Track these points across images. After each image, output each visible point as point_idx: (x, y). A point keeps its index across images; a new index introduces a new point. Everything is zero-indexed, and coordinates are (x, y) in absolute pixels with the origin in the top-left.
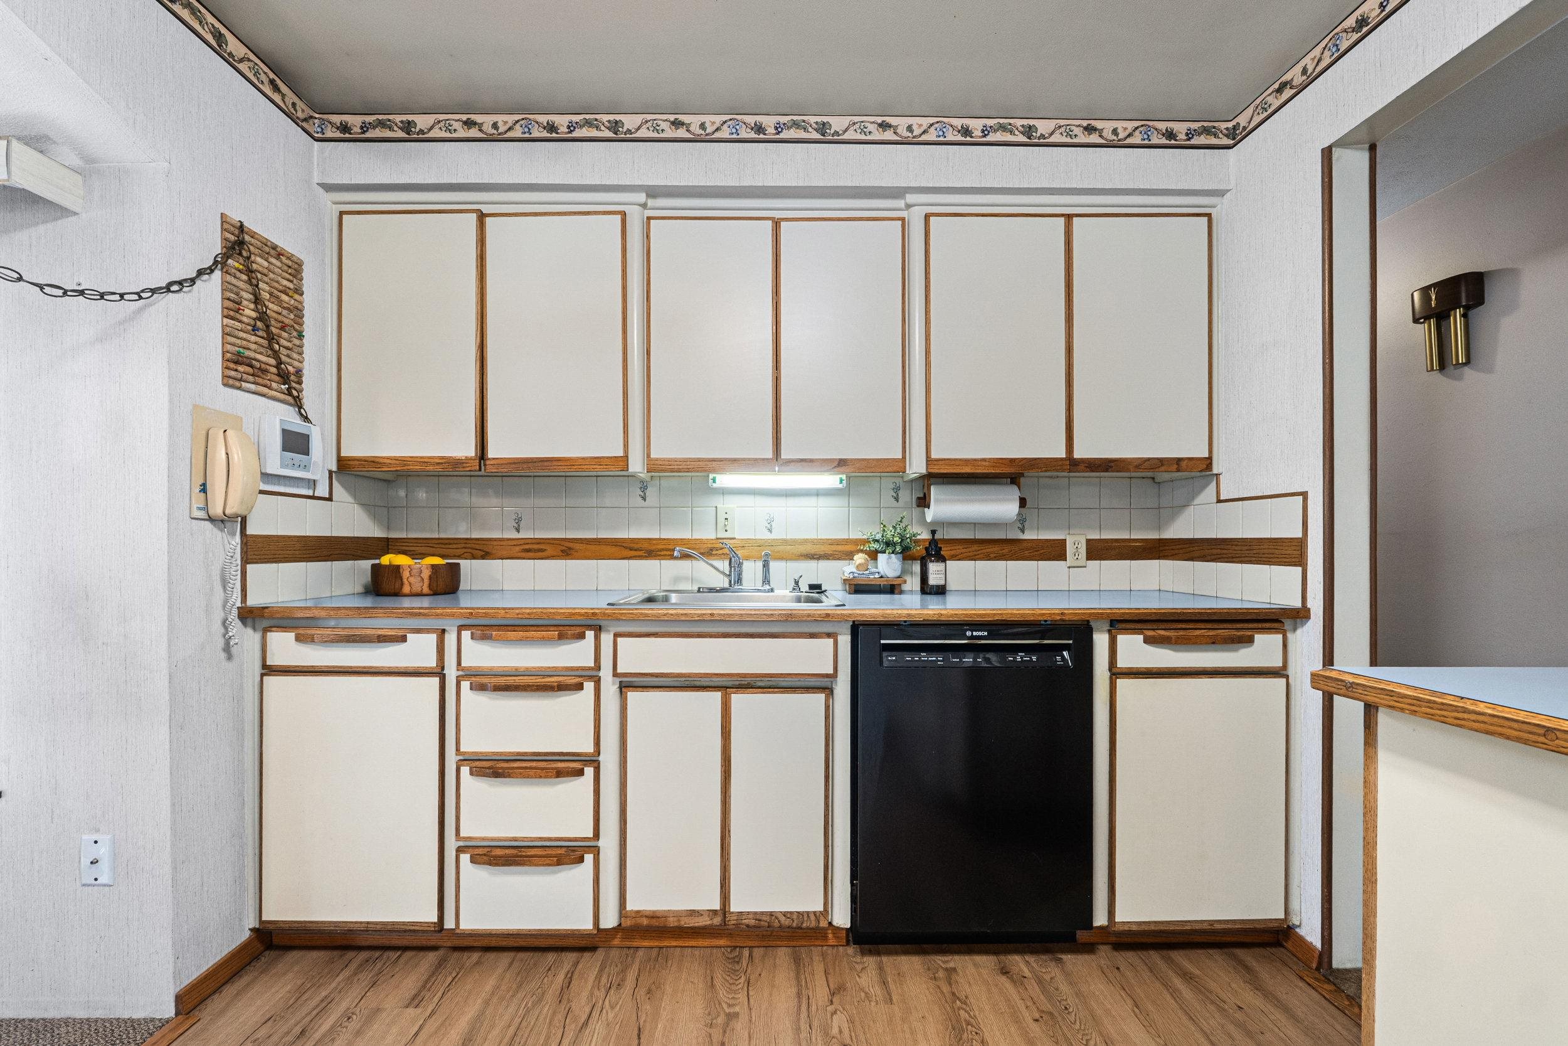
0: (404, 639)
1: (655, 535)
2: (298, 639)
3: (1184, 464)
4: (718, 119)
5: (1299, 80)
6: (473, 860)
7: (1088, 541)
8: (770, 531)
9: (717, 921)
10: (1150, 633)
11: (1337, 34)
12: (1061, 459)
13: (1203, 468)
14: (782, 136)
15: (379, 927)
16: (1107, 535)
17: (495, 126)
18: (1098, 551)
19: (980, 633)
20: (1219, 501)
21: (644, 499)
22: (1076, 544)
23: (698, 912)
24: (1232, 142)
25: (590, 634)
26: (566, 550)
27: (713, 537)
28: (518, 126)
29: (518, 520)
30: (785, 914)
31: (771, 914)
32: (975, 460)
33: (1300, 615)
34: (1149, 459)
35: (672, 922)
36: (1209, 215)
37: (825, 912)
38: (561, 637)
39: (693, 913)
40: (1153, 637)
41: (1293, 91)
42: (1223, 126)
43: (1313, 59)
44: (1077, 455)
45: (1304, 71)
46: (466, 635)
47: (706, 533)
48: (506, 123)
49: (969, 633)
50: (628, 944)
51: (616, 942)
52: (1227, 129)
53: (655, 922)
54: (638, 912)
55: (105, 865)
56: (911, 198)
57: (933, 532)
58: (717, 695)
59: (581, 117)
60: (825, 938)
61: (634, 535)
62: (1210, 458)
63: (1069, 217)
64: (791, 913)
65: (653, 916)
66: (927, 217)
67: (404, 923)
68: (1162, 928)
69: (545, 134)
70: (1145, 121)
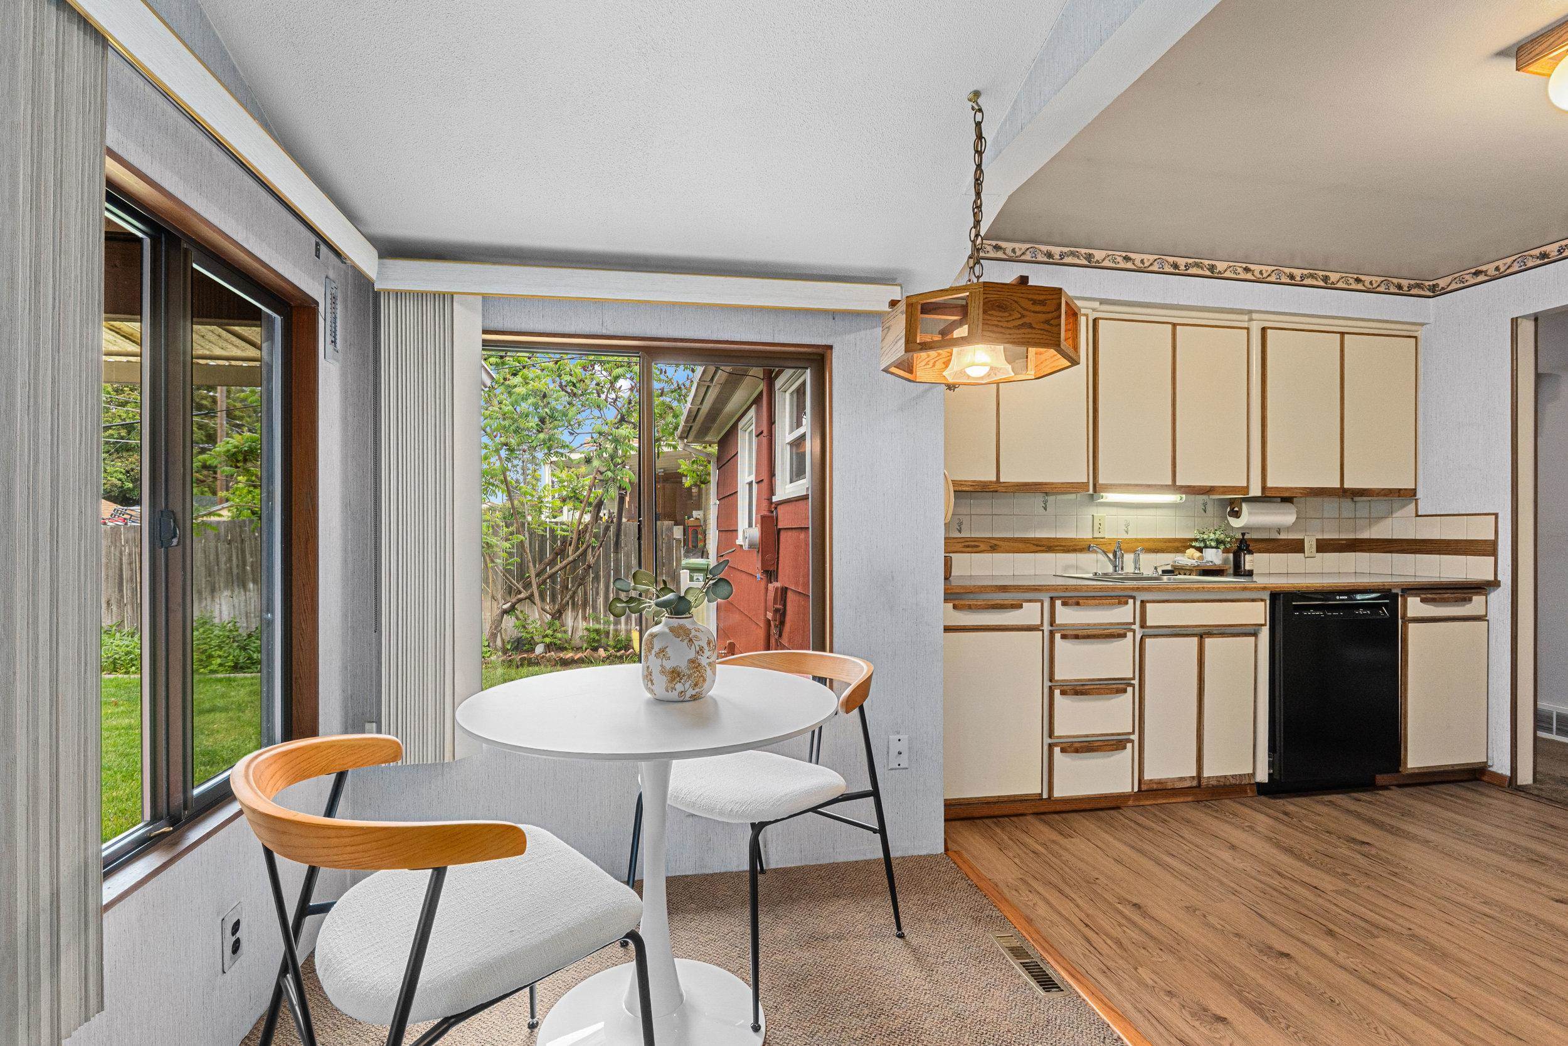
0: (1021, 606)
1: (1053, 536)
2: (955, 607)
3: (1402, 492)
4: (1152, 257)
5: (1492, 272)
6: (1063, 750)
7: (1317, 539)
8: (1127, 532)
9: (1195, 783)
10: (1423, 596)
11: (1525, 256)
12: (1338, 488)
13: (1410, 495)
14: (1189, 272)
15: (1006, 799)
16: (1327, 536)
17: (1014, 250)
18: (1324, 546)
19: (1343, 597)
20: (1417, 516)
21: (1045, 509)
22: (1310, 544)
23: (1184, 778)
24: (1432, 294)
25: (1131, 601)
26: (994, 546)
27: (1090, 536)
28: (1028, 252)
29: (960, 524)
30: (1233, 776)
31: (1225, 777)
32: (1292, 488)
33: (1495, 584)
34: (1383, 489)
35: (1170, 786)
36: (1416, 337)
37: (1253, 774)
38: (1119, 603)
39: (1181, 779)
40: (1425, 598)
41: (1486, 278)
42: (1427, 283)
43: (1505, 264)
44: (1346, 486)
45: (1497, 269)
46: (1058, 603)
47: (1086, 534)
48: (1020, 249)
49: (1338, 598)
50: (1137, 804)
51: (1130, 803)
52: (1429, 285)
53: (1160, 787)
54: (1151, 780)
55: (905, 755)
56: (1254, 316)
57: (1243, 534)
58: (1195, 640)
59: (1068, 249)
60: (1246, 792)
61: (1038, 535)
62: (1415, 489)
63: (1342, 334)
64: (1236, 775)
65: (1160, 782)
66: (1264, 330)
67: (1021, 796)
68: (1430, 770)
69: (1045, 259)
70: (1387, 277)
